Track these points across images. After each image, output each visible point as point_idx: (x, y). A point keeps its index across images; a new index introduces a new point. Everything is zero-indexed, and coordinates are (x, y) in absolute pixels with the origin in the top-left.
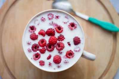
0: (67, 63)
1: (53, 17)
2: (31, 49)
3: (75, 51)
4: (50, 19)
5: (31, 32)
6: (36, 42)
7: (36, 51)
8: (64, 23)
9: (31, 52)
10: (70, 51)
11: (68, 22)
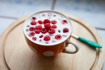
0: (54, 41)
1: (52, 15)
2: (29, 29)
3: (63, 35)
4: (49, 16)
5: (32, 20)
6: (34, 26)
7: (32, 31)
8: (59, 19)
9: (28, 31)
10: (60, 35)
11: (62, 19)
